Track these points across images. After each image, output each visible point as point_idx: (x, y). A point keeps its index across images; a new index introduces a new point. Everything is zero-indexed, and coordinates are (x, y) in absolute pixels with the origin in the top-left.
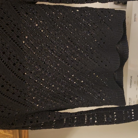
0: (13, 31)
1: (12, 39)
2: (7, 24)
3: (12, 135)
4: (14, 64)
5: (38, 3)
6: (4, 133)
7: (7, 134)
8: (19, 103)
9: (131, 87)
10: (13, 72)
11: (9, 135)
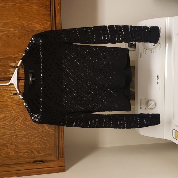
0: (58, 60)
1: (58, 65)
2: (55, 56)
3: (53, 131)
4: (58, 80)
5: (74, 44)
6: (48, 129)
7: (50, 130)
8: (60, 105)
9: (141, 108)
10: (57, 85)
11: (52, 131)
